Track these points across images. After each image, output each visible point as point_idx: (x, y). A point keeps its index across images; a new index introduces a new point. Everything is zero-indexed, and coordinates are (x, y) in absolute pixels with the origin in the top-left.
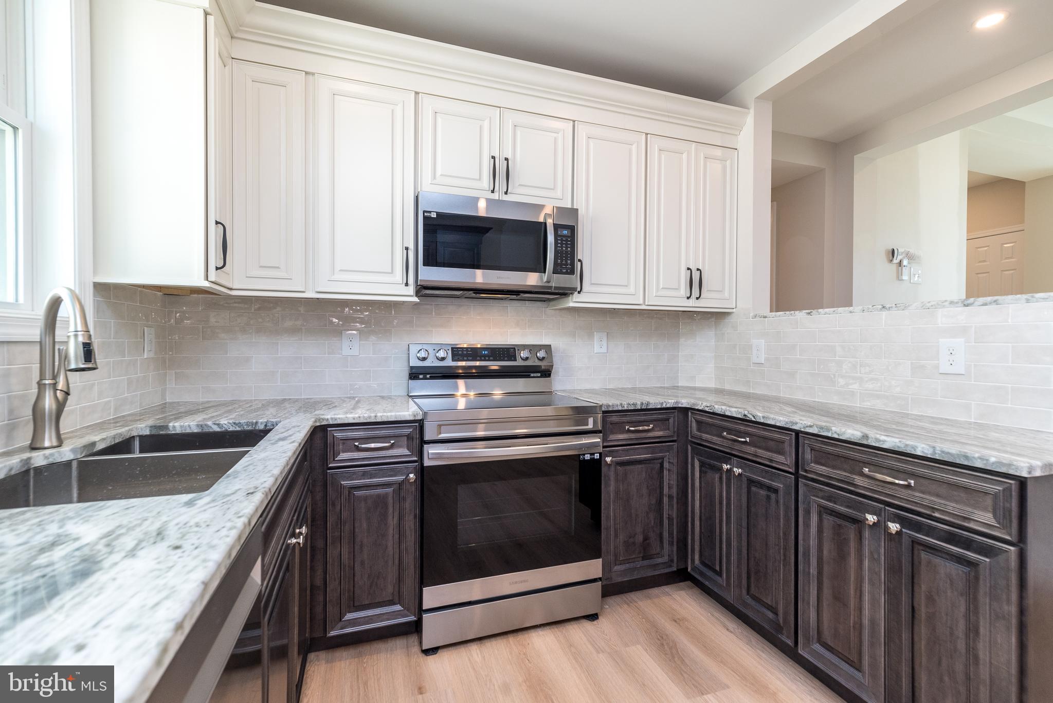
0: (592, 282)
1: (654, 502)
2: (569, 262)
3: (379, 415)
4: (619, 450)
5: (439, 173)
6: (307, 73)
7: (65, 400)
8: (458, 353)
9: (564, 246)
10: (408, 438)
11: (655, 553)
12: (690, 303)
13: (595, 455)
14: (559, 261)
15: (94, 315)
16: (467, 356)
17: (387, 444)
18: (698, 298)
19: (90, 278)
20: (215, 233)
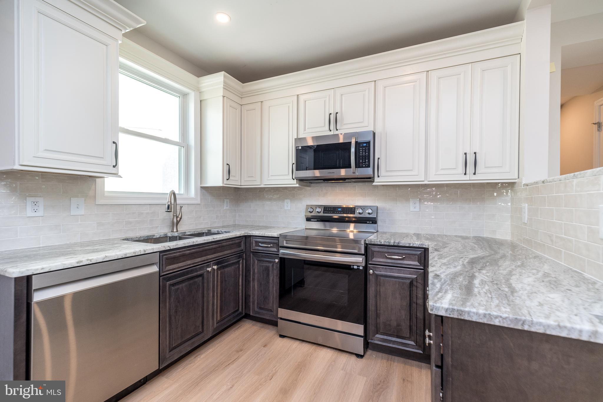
0: (387, 170)
1: (405, 304)
2: (367, 161)
3: (266, 233)
4: (380, 268)
5: (307, 128)
6: (261, 102)
7: (180, 220)
8: (327, 209)
9: (364, 152)
10: (276, 245)
11: (406, 336)
12: (467, 177)
13: (361, 268)
14: (361, 161)
15: (201, 196)
16: (330, 211)
17: (269, 246)
18: (475, 174)
19: (199, 185)
20: (226, 168)
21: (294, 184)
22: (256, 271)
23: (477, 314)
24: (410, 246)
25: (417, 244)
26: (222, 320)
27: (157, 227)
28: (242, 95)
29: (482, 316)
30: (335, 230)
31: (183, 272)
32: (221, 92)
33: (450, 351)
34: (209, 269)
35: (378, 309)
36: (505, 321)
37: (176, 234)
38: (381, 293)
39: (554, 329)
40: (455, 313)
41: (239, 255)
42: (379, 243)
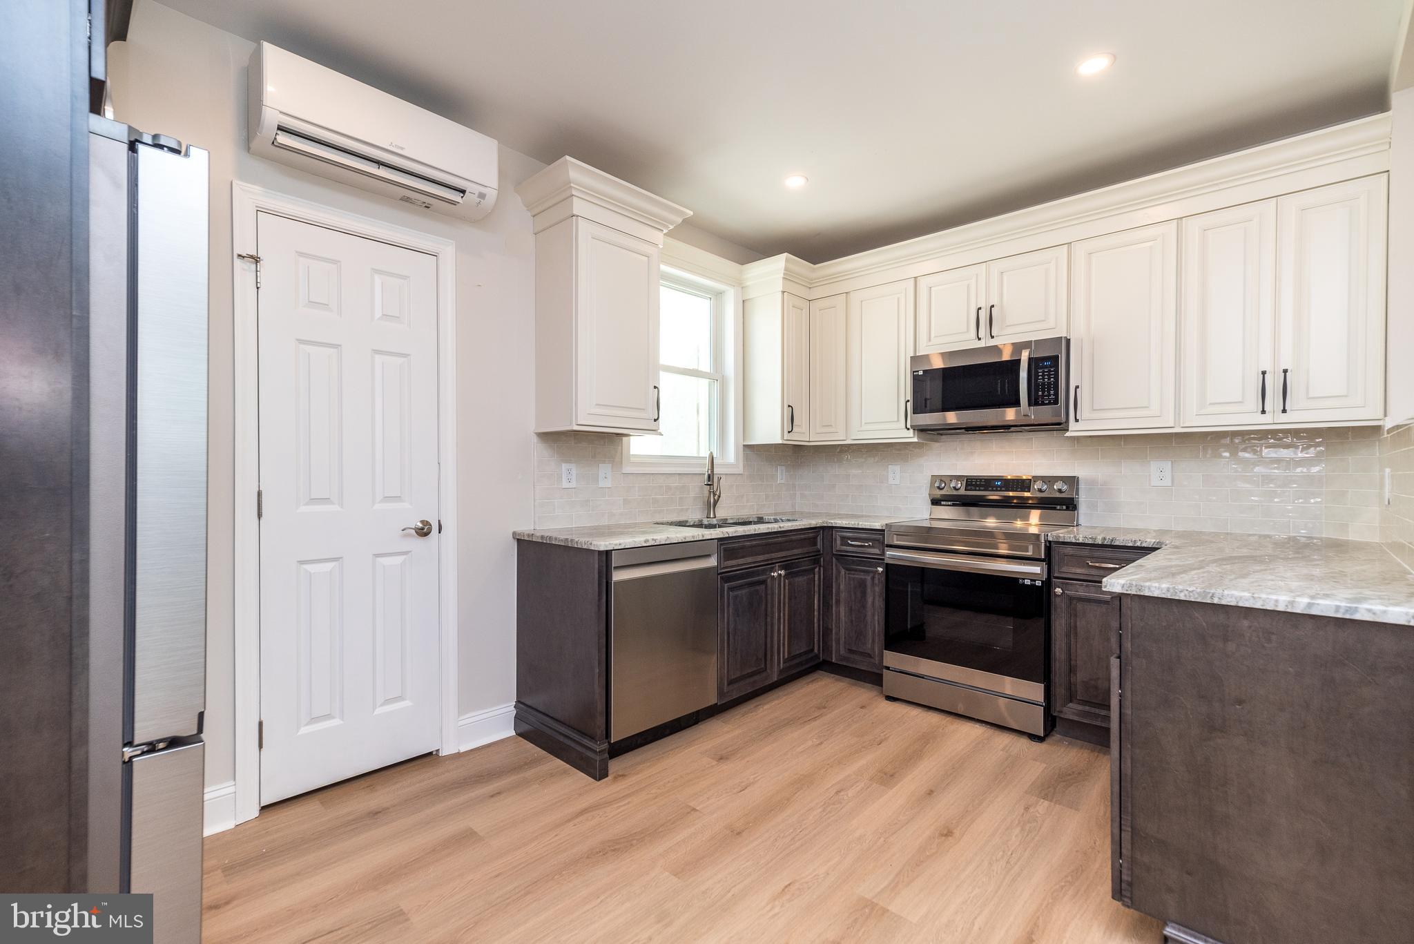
0: (1095, 408)
2: (1052, 392)
3: (861, 523)
4: (1076, 584)
5: (933, 335)
6: (846, 293)
7: (718, 499)
8: (972, 482)
9: (1046, 377)
10: (879, 542)
12: (1266, 418)
13: (1038, 583)
14: (1040, 393)
15: (744, 461)
16: (980, 486)
17: (866, 544)
18: (1284, 411)
19: (742, 443)
20: (787, 412)
21: (911, 437)
22: (842, 587)
23: (1159, 589)
24: (1136, 545)
25: (1150, 542)
26: (791, 658)
27: (687, 509)
28: (811, 284)
29: (1165, 589)
30: (991, 522)
31: (742, 574)
32: (779, 286)
33: (1130, 635)
34: (776, 574)
35: (1073, 658)
36: (1191, 594)
37: (714, 521)
38: (1079, 630)
39: (1247, 600)
40: (1134, 588)
41: (815, 559)
42: (1074, 541)
